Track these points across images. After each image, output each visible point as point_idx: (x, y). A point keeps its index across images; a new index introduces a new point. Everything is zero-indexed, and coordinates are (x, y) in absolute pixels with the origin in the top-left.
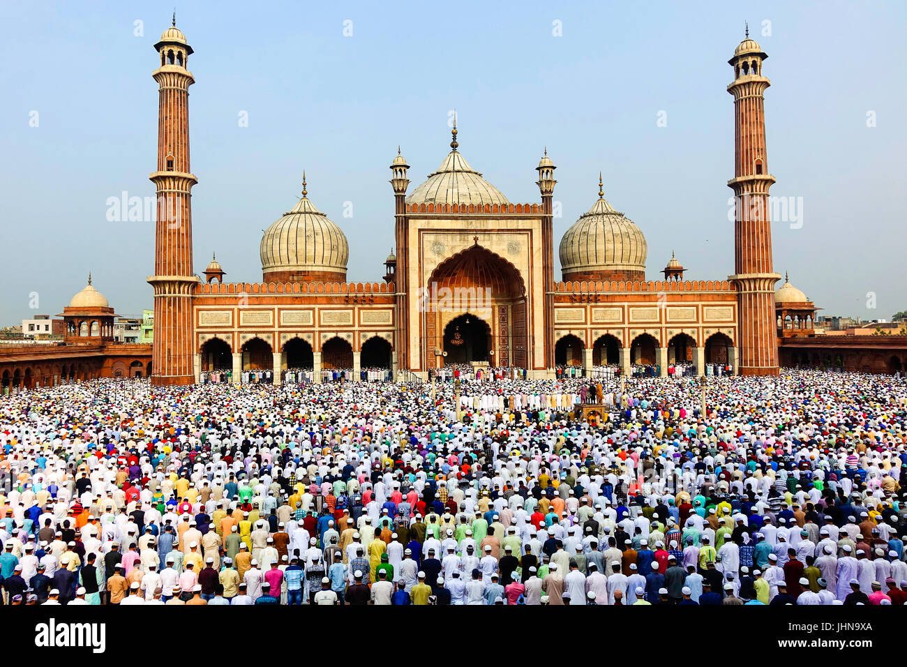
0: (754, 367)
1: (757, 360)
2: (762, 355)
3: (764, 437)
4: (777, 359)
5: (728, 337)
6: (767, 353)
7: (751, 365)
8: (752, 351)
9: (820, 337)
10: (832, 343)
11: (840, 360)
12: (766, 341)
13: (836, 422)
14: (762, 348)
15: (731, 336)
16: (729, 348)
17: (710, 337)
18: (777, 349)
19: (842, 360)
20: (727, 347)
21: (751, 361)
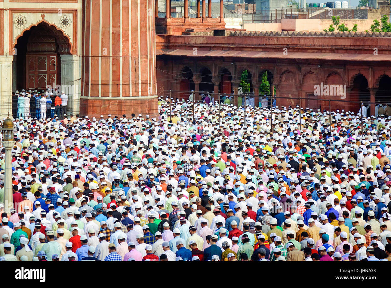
0: (110, 97)
1: (116, 85)
2: (126, 73)
3: (124, 247)
4: (154, 81)
5: (61, 32)
6: (135, 69)
7: (105, 94)
8: (107, 63)
9: (234, 35)
10: (255, 48)
11: (267, 83)
12: (135, 42)
13: (255, 209)
14: (126, 57)
15: (68, 31)
16: (63, 57)
17: (26, 33)
18: (155, 58)
19: (271, 84)
20: (58, 55)
21: (105, 84)
